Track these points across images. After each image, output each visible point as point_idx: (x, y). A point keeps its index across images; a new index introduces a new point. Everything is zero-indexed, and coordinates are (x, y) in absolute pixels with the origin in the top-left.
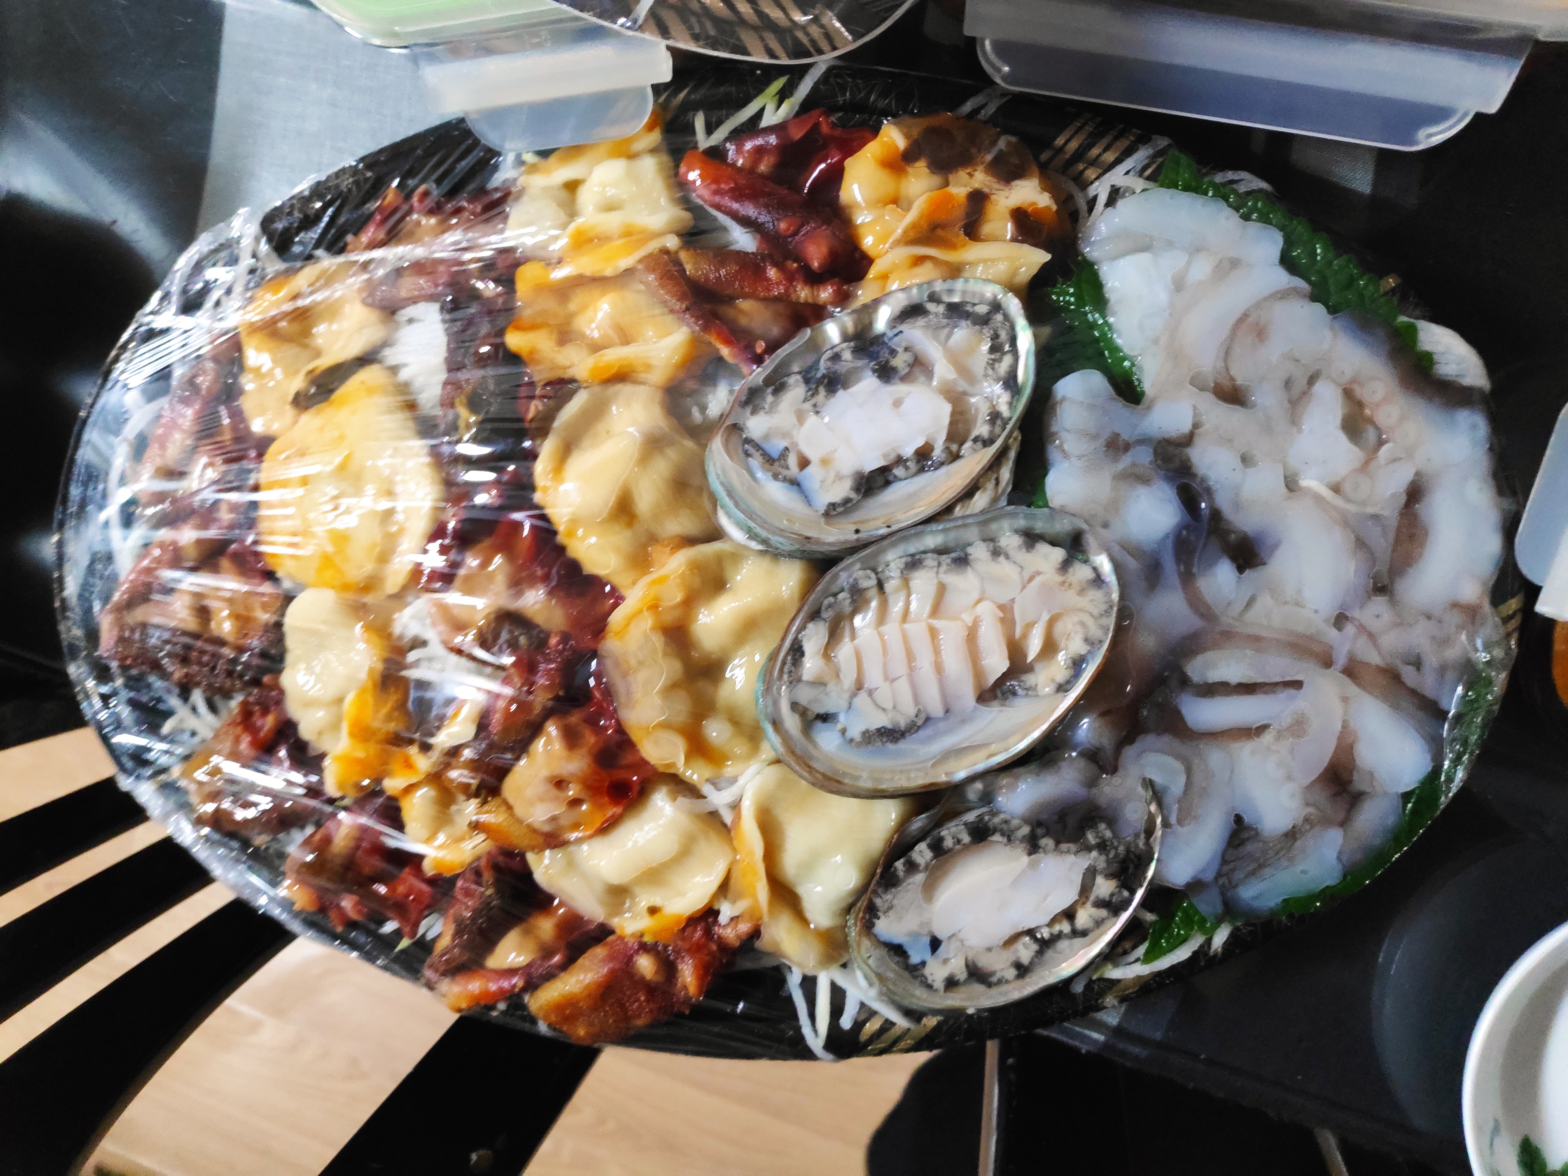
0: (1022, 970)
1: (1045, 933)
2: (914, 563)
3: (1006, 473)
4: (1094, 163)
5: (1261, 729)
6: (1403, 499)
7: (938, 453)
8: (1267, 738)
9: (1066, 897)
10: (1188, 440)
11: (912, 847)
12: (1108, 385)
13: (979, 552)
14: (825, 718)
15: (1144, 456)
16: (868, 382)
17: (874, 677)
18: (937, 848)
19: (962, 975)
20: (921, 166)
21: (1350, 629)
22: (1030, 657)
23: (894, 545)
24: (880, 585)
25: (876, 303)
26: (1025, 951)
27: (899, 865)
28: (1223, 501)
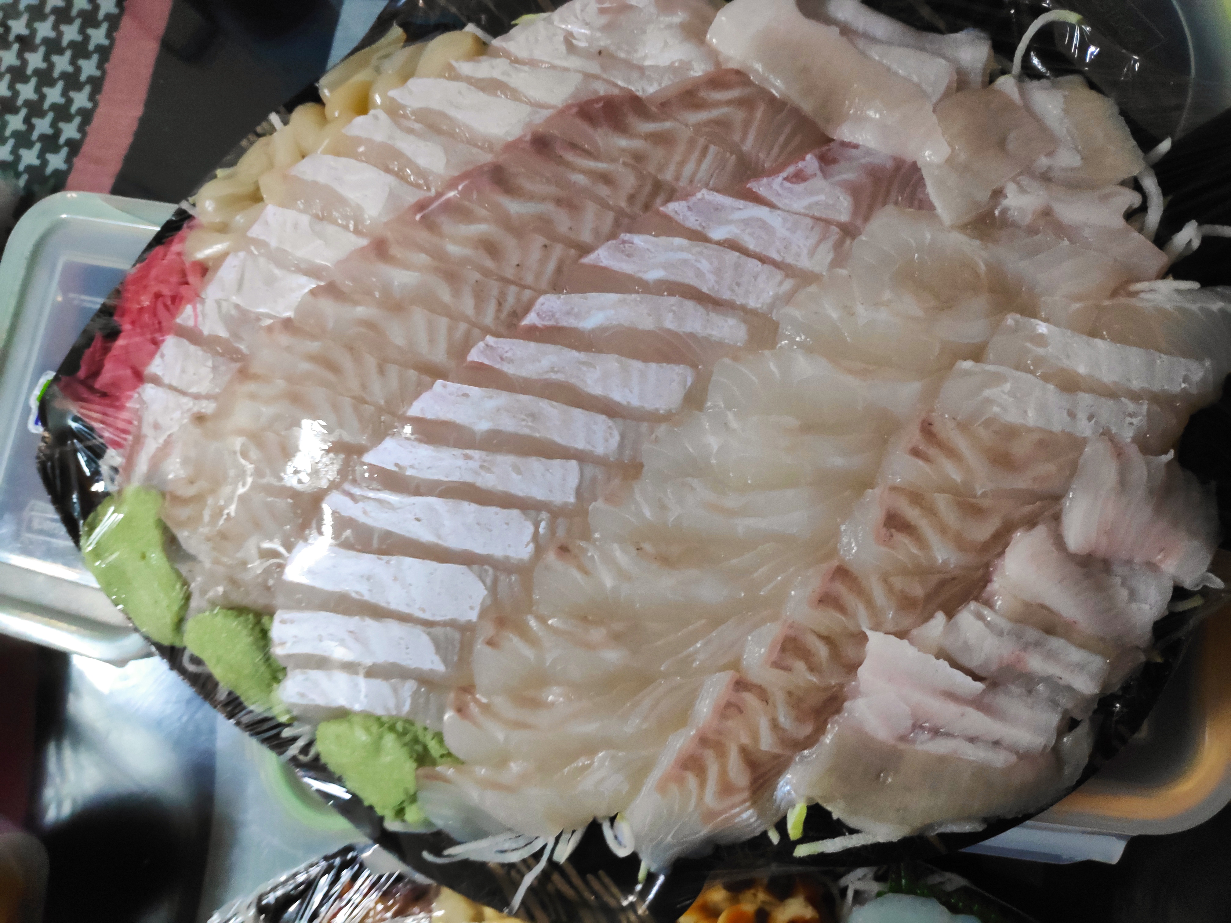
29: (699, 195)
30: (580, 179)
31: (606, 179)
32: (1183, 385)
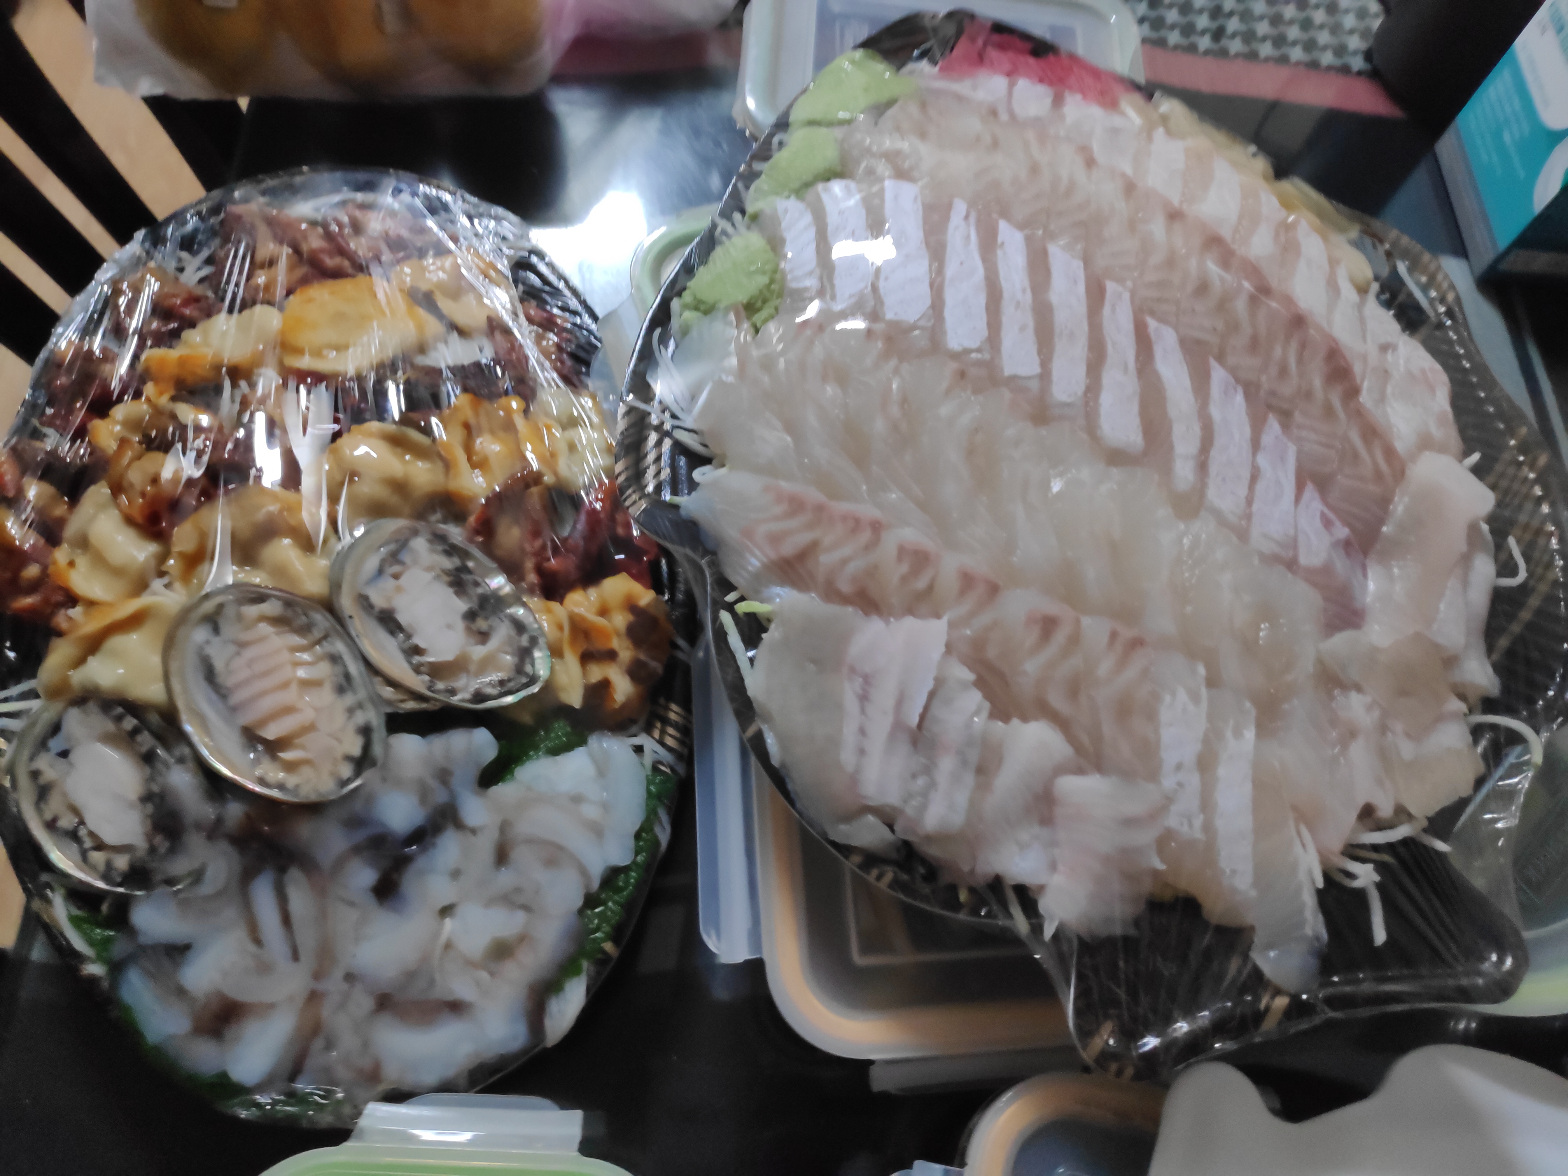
0: (51, 825)
1: (82, 832)
2: (335, 659)
3: (411, 705)
4: (663, 732)
5: (257, 941)
6: (451, 998)
7: (416, 659)
8: (252, 948)
9: (110, 837)
10: (459, 825)
11: (135, 716)
12: (489, 761)
13: (349, 699)
14: (216, 630)
15: (440, 797)
16: (462, 606)
17: (249, 653)
18: (135, 732)
19: (42, 780)
20: (630, 618)
21: (345, 986)
22: (281, 755)
23: (347, 645)
24: (318, 642)
25: (524, 605)
26: (67, 822)
27: (120, 710)
28: (420, 863)
29: (1290, 444)
30: (1278, 351)
31: (1283, 372)
32: (1228, 871)
